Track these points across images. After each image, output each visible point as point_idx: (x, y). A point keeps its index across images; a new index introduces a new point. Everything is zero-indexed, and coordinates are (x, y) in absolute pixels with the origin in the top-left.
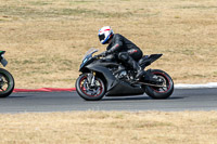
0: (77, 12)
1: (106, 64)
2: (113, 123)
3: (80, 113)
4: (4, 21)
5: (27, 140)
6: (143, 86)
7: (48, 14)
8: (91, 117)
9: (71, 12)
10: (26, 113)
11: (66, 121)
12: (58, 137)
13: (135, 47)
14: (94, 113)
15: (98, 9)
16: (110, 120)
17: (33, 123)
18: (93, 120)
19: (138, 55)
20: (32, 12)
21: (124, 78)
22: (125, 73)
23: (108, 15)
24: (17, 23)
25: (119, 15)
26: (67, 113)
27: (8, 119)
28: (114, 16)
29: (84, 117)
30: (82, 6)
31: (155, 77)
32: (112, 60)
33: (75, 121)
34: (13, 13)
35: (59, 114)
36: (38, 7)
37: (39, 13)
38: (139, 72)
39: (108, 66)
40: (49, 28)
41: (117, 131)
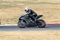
0: (45, 3)
1: (26, 18)
2: (55, 34)
3: (46, 31)
4: (25, 6)
5: (32, 38)
6: (37, 24)
7: (37, 3)
8: (49, 32)
9: (43, 3)
10: (31, 31)
11: (42, 33)
12: (40, 38)
13: (35, 13)
14: (50, 31)
15: (51, 2)
16: (54, 33)
17: (33, 34)
18: (49, 33)
19: (36, 15)
20: (32, 3)
21: (31, 22)
22: (31, 20)
23: (54, 4)
24: (29, 6)
25: (57, 4)
26: (42, 31)
27: (26, 32)
28: (55, 4)
29: (47, 32)
30: (46, 1)
31: (40, 21)
32: (28, 17)
33: (45, 33)
34: (27, 3)
35: (40, 31)
36: (34, 2)
37: (34, 3)
38: (36, 20)
39: (27, 18)
40: (37, 8)
41: (56, 36)
